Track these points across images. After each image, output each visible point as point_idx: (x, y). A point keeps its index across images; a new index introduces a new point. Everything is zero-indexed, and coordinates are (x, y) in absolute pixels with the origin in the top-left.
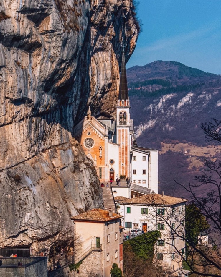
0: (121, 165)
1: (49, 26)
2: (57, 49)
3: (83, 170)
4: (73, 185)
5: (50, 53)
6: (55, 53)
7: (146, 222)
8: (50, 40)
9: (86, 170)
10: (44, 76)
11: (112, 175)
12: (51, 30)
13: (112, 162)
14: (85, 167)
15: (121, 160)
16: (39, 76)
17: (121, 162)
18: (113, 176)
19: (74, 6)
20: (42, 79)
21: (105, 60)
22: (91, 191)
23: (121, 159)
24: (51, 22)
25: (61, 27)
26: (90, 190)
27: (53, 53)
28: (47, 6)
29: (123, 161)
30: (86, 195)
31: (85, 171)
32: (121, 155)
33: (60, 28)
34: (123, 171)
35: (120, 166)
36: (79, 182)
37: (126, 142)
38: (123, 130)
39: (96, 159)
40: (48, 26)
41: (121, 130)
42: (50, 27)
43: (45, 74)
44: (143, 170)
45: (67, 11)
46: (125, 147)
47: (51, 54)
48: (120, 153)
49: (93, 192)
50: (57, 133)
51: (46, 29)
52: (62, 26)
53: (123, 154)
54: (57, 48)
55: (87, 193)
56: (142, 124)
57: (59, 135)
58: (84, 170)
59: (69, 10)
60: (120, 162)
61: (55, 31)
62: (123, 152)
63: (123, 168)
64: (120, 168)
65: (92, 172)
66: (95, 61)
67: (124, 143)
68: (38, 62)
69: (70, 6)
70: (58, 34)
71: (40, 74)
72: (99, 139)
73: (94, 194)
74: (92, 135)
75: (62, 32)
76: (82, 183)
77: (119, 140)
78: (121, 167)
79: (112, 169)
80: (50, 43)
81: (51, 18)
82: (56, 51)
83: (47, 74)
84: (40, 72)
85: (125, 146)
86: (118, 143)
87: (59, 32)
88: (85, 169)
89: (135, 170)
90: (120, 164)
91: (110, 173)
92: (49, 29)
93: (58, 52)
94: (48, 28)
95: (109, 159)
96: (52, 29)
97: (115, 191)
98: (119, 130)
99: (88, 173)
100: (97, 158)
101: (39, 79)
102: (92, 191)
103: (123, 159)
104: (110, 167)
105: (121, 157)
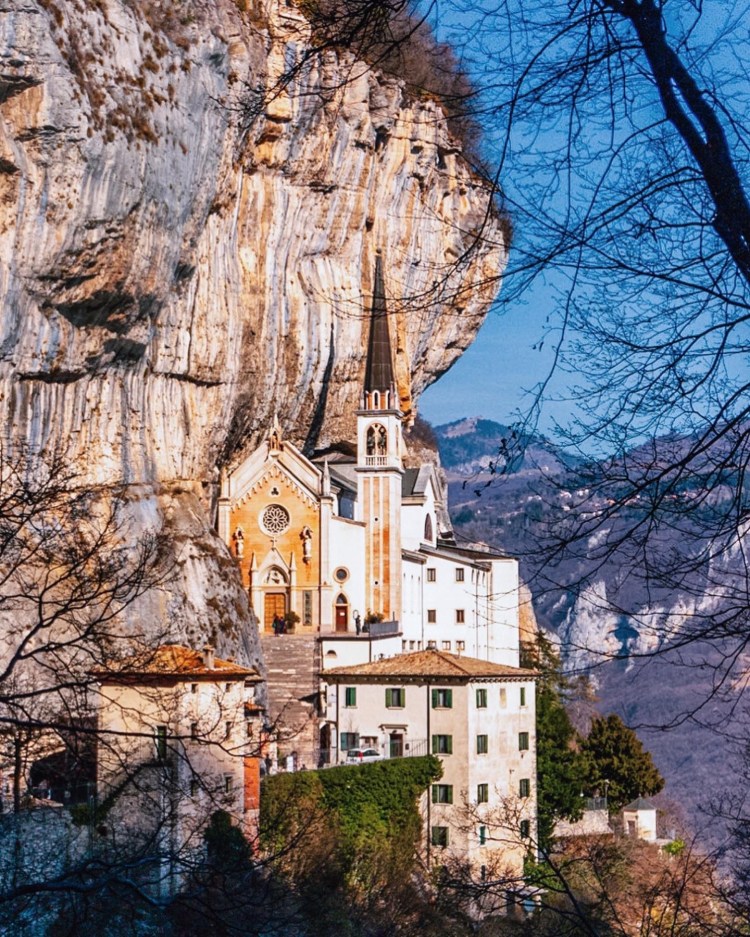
0: (372, 583)
1: (39, 114)
2: (69, 185)
3: (185, 562)
4: (151, 602)
5: (47, 195)
6: (62, 197)
7: (399, 732)
8: (44, 157)
9: (196, 560)
10: (30, 262)
11: (342, 614)
12: (46, 128)
13: (342, 574)
14: (195, 552)
15: (372, 571)
16: (15, 261)
17: (372, 576)
18: (346, 617)
19: (141, 72)
20: (25, 271)
21: (338, 286)
22: (208, 624)
23: (372, 566)
24: (46, 103)
25: (80, 119)
26: (205, 620)
27: (56, 195)
28: (32, 55)
29: (377, 574)
30: (192, 632)
31: (193, 564)
32: (372, 553)
33: (75, 123)
34: (377, 604)
35: (368, 588)
36: (170, 594)
37: (387, 516)
38: (376, 479)
40: (35, 116)
41: (372, 480)
42: (44, 119)
43: (31, 256)
44: (458, 611)
45: (112, 83)
46: (381, 532)
47: (50, 199)
48: (368, 548)
49: (216, 625)
50: (108, 451)
51: (30, 124)
52: (85, 118)
53: (376, 551)
54: (69, 181)
55: (194, 629)
56: (682, 602)
57: (114, 457)
58: (189, 561)
59: (119, 80)
60: (368, 575)
61: (60, 131)
62: (376, 545)
63: (377, 593)
64: (368, 593)
65: (217, 569)
66: (303, 286)
67: (381, 520)
68: (9, 221)
69: (124, 69)
70: (70, 141)
71: (14, 255)
72: (302, 507)
73: (218, 630)
74: (283, 495)
75: (84, 134)
76: (180, 599)
77: (367, 511)
78: (372, 592)
79: (342, 598)
80: (45, 165)
81: (46, 92)
82: (67, 189)
83: (40, 258)
84: (16, 247)
85: (381, 527)
86: (357, 517)
87: (75, 136)
88: (192, 557)
89: (434, 611)
90: (367, 581)
91: (338, 608)
92: (41, 124)
93: (72, 194)
94: (36, 122)
95: (334, 567)
96: (48, 123)
97: (331, 652)
98: (365, 482)
99: (205, 570)
100: (296, 563)
101: (13, 269)
102: (211, 624)
103: (376, 568)
104: (337, 590)
105: (372, 560)
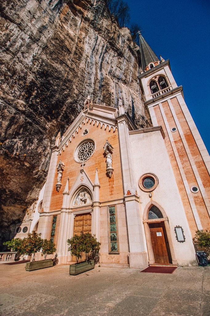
0: (189, 190)
11: (159, 234)
13: (149, 182)
17: (186, 183)
18: (165, 238)
23: (183, 171)
32: (178, 159)
38: (164, 103)
39: (97, 182)
41: (161, 105)
46: (183, 137)
48: (173, 156)
60: (181, 182)
62: (181, 150)
67: (179, 128)
74: (90, 132)
78: (192, 200)
79: (154, 210)
85: (181, 133)
86: (155, 124)
90: (182, 189)
91: (151, 226)
95: (138, 175)
100: (99, 179)
104: (145, 201)
105: (180, 166)
